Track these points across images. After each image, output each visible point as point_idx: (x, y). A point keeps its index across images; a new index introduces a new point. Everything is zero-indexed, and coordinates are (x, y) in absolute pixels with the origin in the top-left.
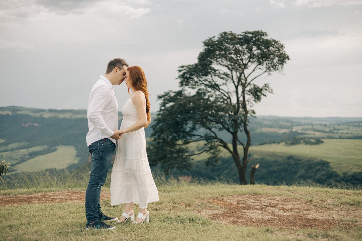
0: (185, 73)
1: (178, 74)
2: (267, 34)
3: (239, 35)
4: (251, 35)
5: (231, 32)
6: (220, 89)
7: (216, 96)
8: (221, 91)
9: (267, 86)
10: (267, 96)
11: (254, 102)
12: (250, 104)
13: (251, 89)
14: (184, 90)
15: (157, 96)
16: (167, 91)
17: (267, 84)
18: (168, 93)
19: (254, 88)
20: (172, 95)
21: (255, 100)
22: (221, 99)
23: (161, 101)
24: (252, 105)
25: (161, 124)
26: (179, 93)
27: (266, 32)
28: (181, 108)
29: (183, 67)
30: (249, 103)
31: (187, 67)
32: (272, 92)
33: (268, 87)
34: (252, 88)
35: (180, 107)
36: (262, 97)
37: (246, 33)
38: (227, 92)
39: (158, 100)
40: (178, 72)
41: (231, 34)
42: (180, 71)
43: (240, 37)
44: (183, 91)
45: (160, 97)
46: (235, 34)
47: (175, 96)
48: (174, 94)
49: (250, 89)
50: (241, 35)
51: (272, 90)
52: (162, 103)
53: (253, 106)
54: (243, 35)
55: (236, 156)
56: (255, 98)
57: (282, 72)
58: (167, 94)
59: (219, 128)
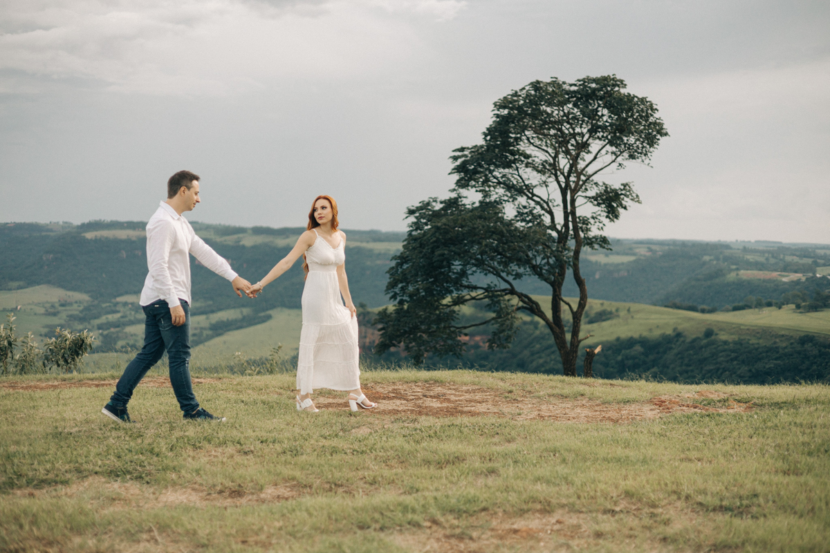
0: (464, 163)
1: (452, 165)
2: (624, 83)
3: (571, 85)
4: (594, 85)
5: (556, 78)
6: (534, 195)
7: (519, 210)
8: (535, 198)
9: (627, 187)
10: (628, 208)
11: (606, 221)
12: (598, 224)
13: (598, 192)
14: (460, 197)
15: (406, 210)
16: (426, 200)
17: (627, 184)
18: (428, 204)
19: (606, 191)
20: (438, 207)
21: (607, 217)
22: (528, 216)
23: (412, 219)
24: (601, 225)
25: (405, 266)
26: (452, 204)
27: (622, 79)
28: (437, 234)
29: (462, 149)
30: (595, 222)
31: (469, 151)
32: (637, 199)
33: (629, 191)
34: (601, 193)
35: (436, 232)
36: (621, 210)
37: (583, 80)
38: (546, 199)
39: (407, 217)
40: (451, 160)
41: (555, 83)
42: (455, 158)
43: (573, 88)
44: (460, 200)
45: (411, 212)
46: (564, 83)
47: (442, 209)
48: (442, 206)
49: (597, 194)
50: (575, 85)
51: (637, 196)
52: (413, 223)
53: (604, 228)
54: (580, 85)
55: (557, 330)
56: (608, 212)
57: (647, 161)
58: (426, 205)
59: (514, 273)
